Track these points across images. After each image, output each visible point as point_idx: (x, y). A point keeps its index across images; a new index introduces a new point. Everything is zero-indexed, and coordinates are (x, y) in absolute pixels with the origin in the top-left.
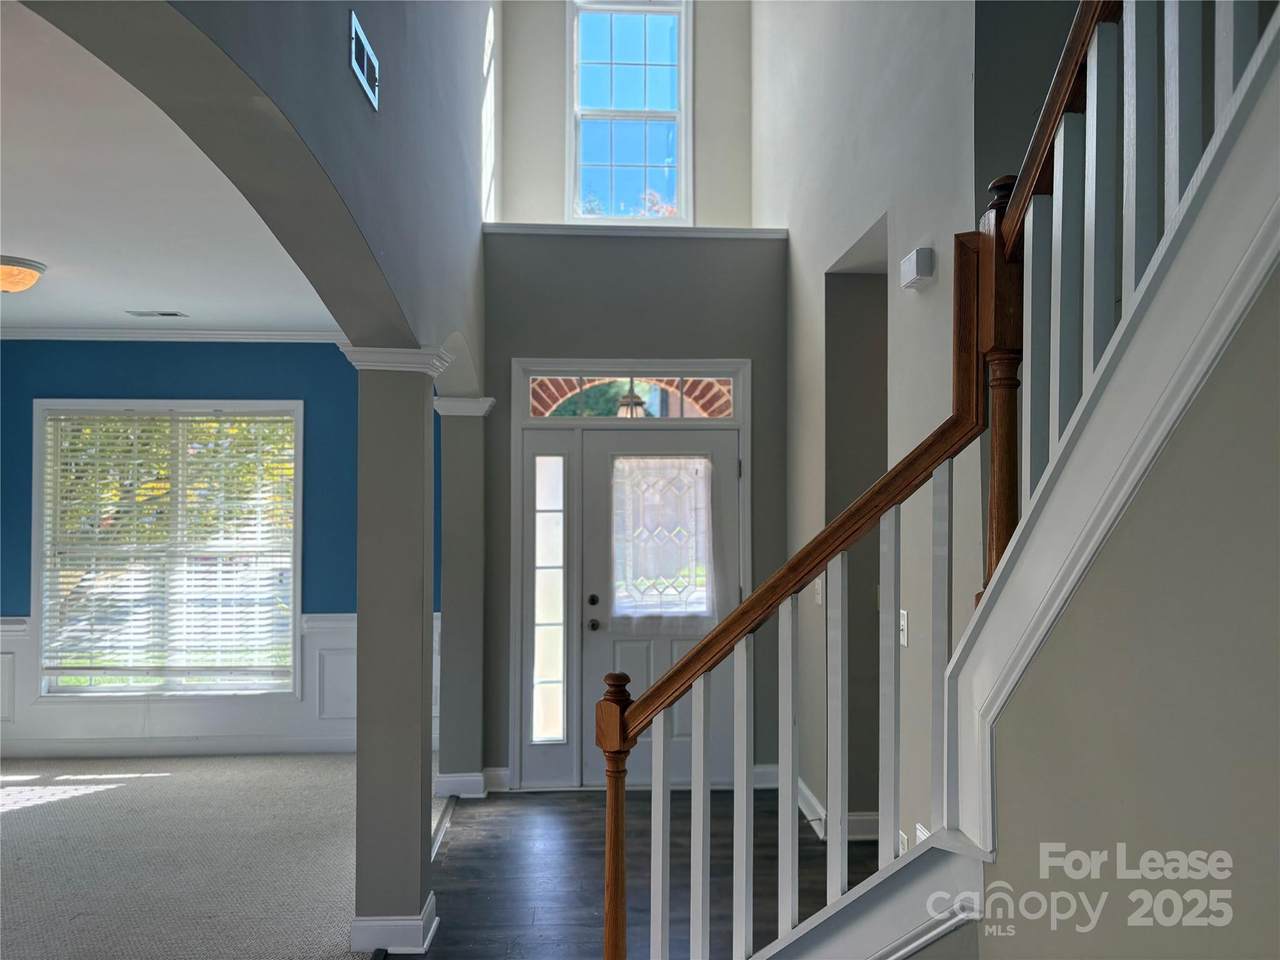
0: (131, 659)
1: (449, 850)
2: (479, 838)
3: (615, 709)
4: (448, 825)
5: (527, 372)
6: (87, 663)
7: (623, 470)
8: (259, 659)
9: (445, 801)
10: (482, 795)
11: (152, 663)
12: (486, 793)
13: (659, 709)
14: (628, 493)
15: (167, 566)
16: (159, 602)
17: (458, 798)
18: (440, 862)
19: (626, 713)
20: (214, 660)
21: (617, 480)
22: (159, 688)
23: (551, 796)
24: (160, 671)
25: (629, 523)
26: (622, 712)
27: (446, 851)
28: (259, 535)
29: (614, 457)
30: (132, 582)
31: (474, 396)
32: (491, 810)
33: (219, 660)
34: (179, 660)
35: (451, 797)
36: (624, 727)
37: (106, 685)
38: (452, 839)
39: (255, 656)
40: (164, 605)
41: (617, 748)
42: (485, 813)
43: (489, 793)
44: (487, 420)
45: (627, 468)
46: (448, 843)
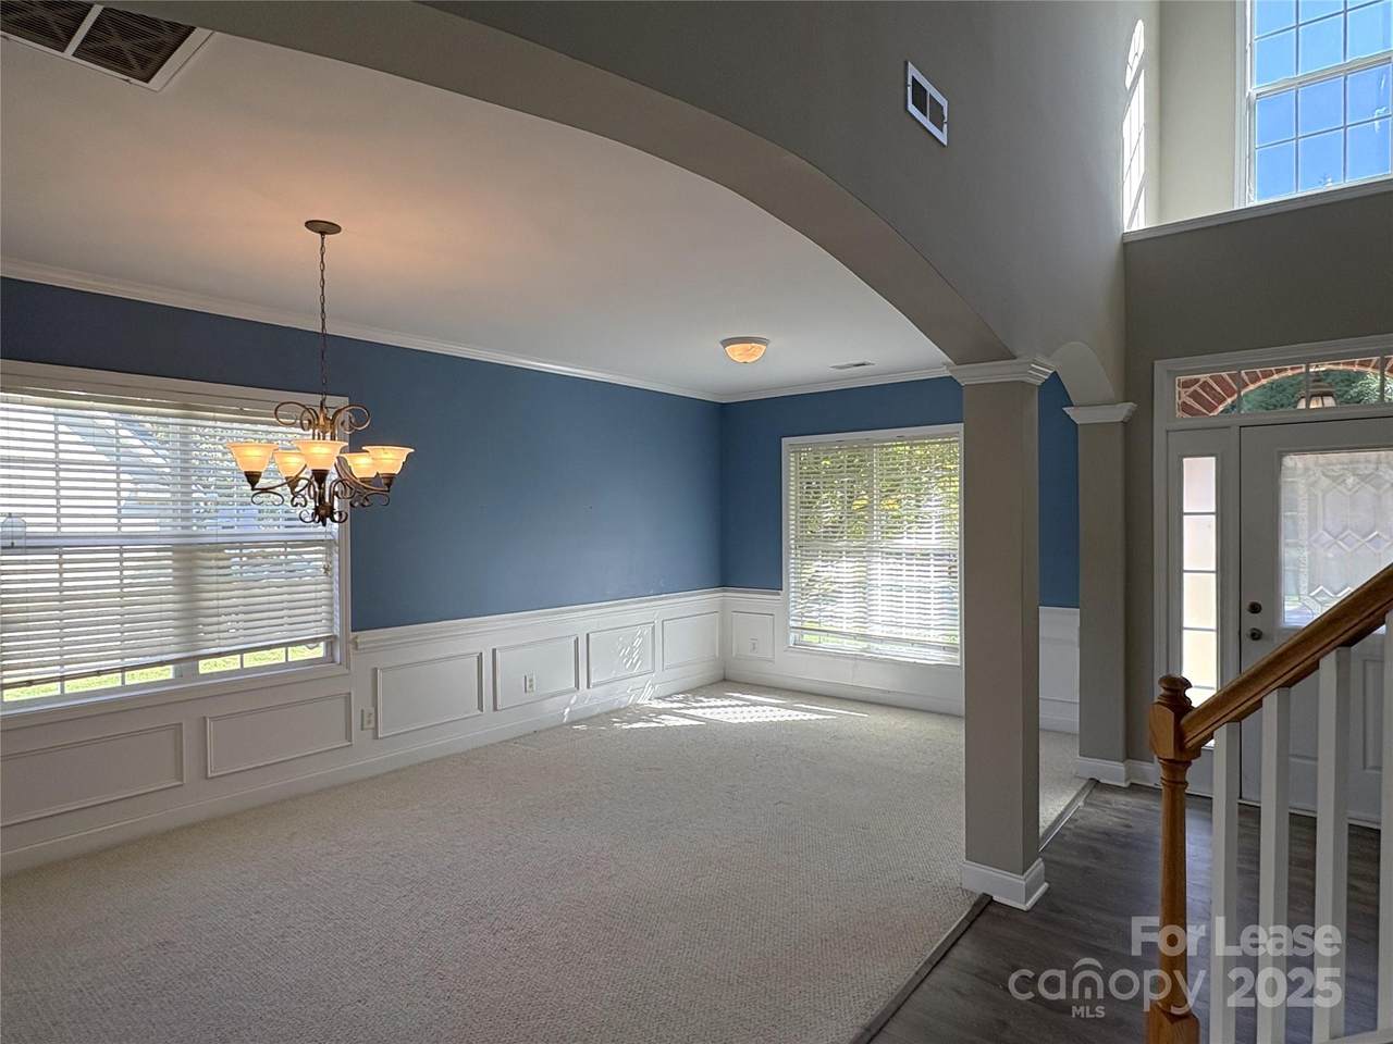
0: (845, 627)
1: (1076, 827)
2: (1110, 823)
3: (1170, 715)
4: (1081, 804)
5: (1173, 374)
6: (816, 626)
7: (1295, 468)
8: (934, 636)
9: (1085, 782)
10: (1123, 785)
11: (857, 631)
12: (1128, 783)
13: (1221, 722)
14: (1301, 492)
15: (867, 559)
16: (863, 586)
17: (1098, 781)
18: (1064, 835)
19: (1183, 721)
20: (901, 633)
21: (1286, 479)
22: (864, 650)
23: (1199, 800)
24: (865, 637)
25: (1304, 525)
26: (1178, 719)
27: (1071, 826)
28: (933, 536)
29: (1281, 455)
30: (845, 570)
31: (1112, 403)
32: (1129, 800)
33: (905, 633)
34: (877, 631)
35: (1092, 779)
36: (1180, 736)
37: (829, 643)
38: (1082, 818)
39: (932, 632)
40: (865, 588)
41: (1171, 757)
42: (1121, 800)
43: (1132, 784)
44: (1126, 424)
45: (1300, 465)
46: (1076, 820)
